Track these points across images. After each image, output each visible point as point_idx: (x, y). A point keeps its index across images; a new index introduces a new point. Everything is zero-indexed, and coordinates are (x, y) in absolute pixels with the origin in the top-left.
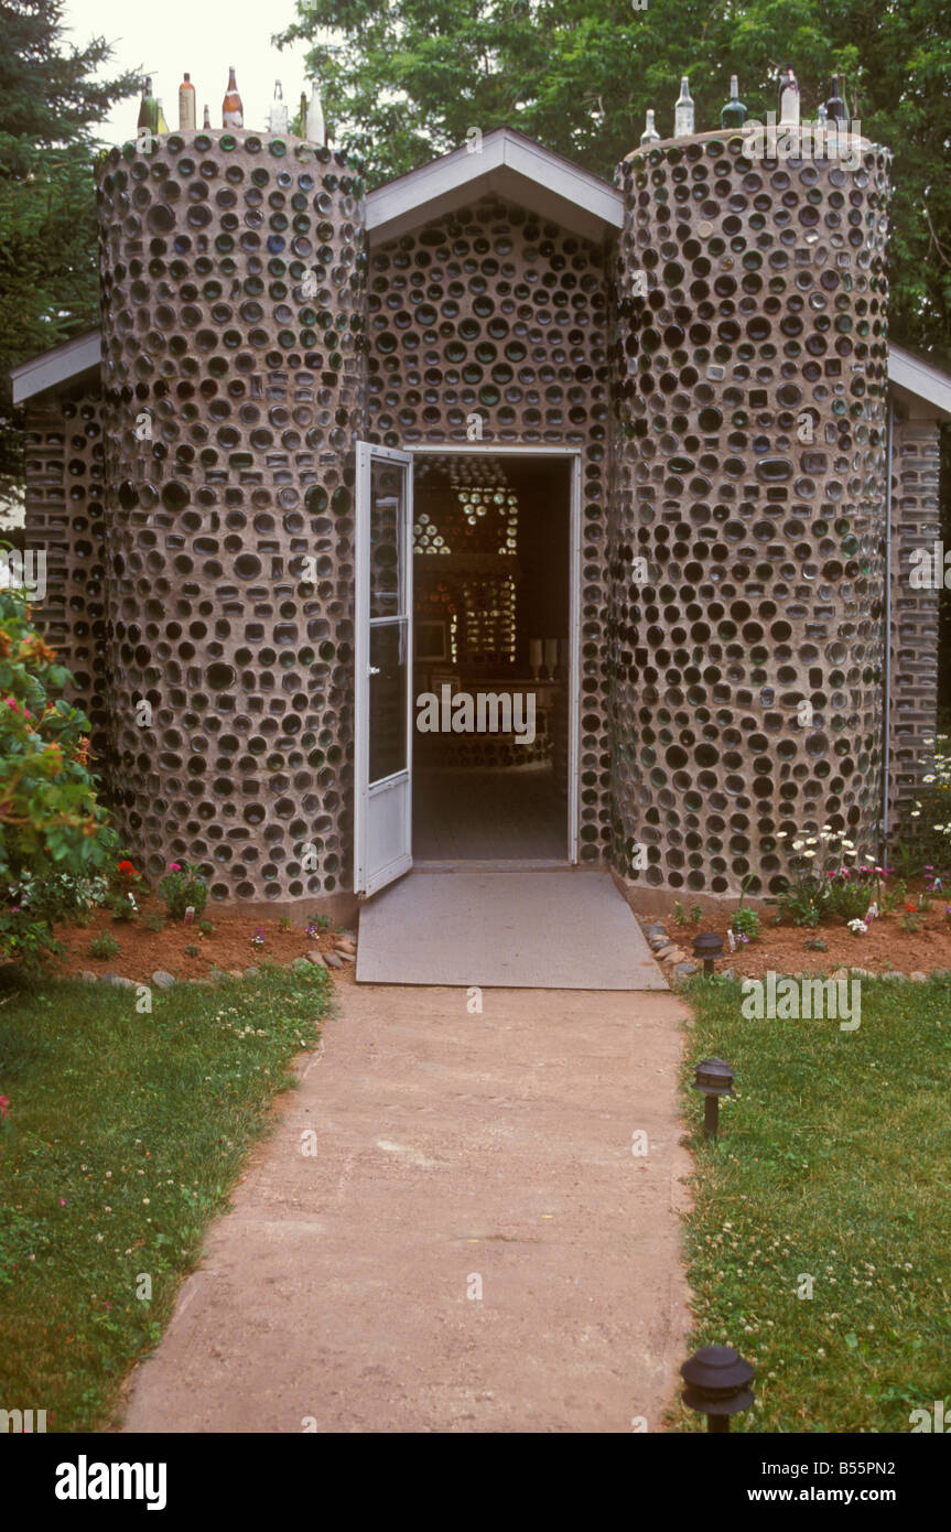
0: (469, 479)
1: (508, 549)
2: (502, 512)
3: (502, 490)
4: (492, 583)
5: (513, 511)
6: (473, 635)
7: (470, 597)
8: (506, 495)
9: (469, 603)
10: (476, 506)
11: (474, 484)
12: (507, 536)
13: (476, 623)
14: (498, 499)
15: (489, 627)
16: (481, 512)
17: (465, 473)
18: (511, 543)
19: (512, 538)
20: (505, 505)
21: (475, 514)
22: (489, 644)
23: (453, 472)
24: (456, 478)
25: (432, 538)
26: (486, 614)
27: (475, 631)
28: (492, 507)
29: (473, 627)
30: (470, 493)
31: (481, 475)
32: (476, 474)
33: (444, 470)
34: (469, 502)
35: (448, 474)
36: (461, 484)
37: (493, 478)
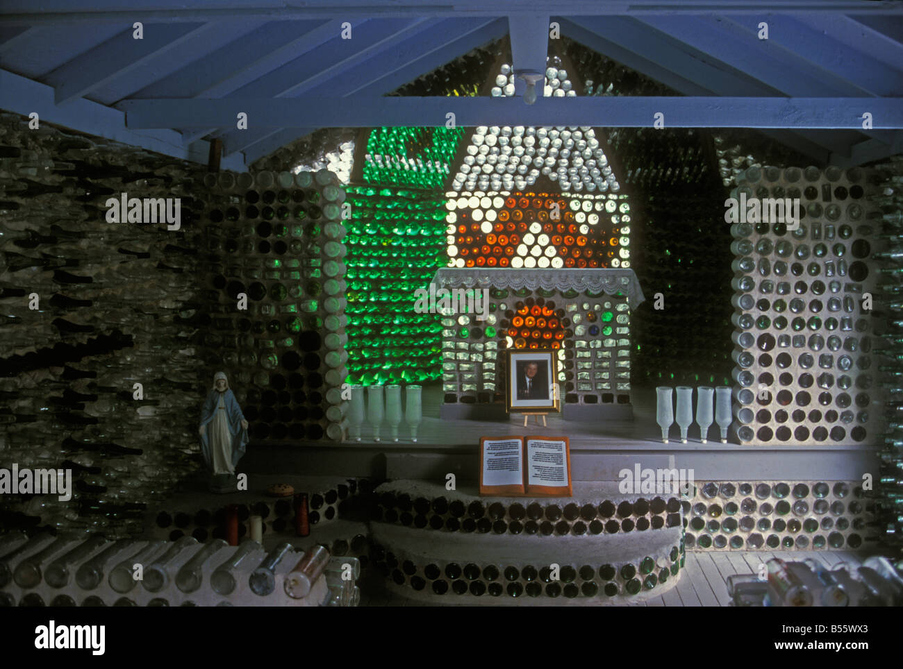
0: (580, 186)
1: (621, 260)
2: (614, 220)
3: (615, 197)
4: (607, 305)
5: (626, 219)
6: (584, 369)
7: (580, 323)
8: (618, 202)
9: (579, 330)
10: (587, 214)
11: (584, 191)
12: (620, 246)
13: (587, 354)
14: (611, 207)
15: (604, 359)
16: (593, 220)
17: (575, 178)
18: (624, 254)
19: (625, 248)
20: (617, 212)
21: (586, 222)
22: (603, 381)
23: (564, 177)
24: (567, 184)
25: (543, 248)
26: (599, 343)
27: (587, 365)
28: (604, 215)
29: (584, 359)
30: (582, 201)
31: (592, 181)
32: (587, 179)
33: (554, 175)
34: (581, 210)
35: (558, 180)
36: (572, 190)
37: (605, 184)
